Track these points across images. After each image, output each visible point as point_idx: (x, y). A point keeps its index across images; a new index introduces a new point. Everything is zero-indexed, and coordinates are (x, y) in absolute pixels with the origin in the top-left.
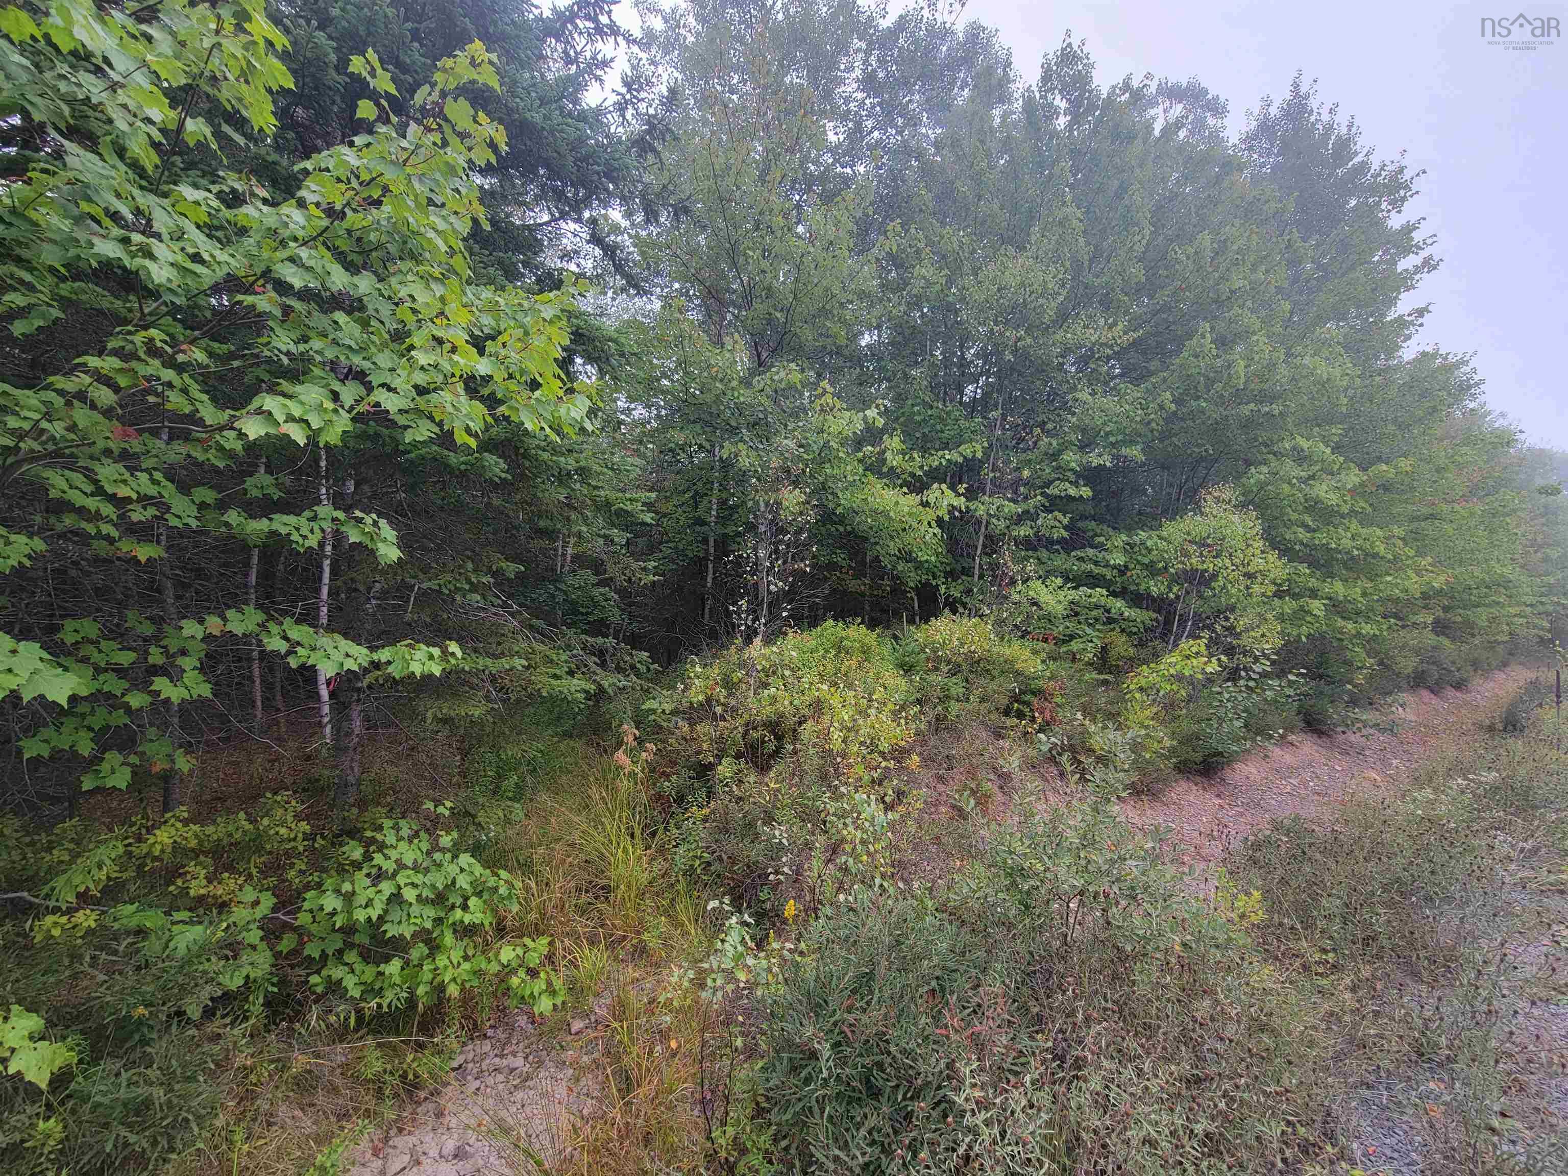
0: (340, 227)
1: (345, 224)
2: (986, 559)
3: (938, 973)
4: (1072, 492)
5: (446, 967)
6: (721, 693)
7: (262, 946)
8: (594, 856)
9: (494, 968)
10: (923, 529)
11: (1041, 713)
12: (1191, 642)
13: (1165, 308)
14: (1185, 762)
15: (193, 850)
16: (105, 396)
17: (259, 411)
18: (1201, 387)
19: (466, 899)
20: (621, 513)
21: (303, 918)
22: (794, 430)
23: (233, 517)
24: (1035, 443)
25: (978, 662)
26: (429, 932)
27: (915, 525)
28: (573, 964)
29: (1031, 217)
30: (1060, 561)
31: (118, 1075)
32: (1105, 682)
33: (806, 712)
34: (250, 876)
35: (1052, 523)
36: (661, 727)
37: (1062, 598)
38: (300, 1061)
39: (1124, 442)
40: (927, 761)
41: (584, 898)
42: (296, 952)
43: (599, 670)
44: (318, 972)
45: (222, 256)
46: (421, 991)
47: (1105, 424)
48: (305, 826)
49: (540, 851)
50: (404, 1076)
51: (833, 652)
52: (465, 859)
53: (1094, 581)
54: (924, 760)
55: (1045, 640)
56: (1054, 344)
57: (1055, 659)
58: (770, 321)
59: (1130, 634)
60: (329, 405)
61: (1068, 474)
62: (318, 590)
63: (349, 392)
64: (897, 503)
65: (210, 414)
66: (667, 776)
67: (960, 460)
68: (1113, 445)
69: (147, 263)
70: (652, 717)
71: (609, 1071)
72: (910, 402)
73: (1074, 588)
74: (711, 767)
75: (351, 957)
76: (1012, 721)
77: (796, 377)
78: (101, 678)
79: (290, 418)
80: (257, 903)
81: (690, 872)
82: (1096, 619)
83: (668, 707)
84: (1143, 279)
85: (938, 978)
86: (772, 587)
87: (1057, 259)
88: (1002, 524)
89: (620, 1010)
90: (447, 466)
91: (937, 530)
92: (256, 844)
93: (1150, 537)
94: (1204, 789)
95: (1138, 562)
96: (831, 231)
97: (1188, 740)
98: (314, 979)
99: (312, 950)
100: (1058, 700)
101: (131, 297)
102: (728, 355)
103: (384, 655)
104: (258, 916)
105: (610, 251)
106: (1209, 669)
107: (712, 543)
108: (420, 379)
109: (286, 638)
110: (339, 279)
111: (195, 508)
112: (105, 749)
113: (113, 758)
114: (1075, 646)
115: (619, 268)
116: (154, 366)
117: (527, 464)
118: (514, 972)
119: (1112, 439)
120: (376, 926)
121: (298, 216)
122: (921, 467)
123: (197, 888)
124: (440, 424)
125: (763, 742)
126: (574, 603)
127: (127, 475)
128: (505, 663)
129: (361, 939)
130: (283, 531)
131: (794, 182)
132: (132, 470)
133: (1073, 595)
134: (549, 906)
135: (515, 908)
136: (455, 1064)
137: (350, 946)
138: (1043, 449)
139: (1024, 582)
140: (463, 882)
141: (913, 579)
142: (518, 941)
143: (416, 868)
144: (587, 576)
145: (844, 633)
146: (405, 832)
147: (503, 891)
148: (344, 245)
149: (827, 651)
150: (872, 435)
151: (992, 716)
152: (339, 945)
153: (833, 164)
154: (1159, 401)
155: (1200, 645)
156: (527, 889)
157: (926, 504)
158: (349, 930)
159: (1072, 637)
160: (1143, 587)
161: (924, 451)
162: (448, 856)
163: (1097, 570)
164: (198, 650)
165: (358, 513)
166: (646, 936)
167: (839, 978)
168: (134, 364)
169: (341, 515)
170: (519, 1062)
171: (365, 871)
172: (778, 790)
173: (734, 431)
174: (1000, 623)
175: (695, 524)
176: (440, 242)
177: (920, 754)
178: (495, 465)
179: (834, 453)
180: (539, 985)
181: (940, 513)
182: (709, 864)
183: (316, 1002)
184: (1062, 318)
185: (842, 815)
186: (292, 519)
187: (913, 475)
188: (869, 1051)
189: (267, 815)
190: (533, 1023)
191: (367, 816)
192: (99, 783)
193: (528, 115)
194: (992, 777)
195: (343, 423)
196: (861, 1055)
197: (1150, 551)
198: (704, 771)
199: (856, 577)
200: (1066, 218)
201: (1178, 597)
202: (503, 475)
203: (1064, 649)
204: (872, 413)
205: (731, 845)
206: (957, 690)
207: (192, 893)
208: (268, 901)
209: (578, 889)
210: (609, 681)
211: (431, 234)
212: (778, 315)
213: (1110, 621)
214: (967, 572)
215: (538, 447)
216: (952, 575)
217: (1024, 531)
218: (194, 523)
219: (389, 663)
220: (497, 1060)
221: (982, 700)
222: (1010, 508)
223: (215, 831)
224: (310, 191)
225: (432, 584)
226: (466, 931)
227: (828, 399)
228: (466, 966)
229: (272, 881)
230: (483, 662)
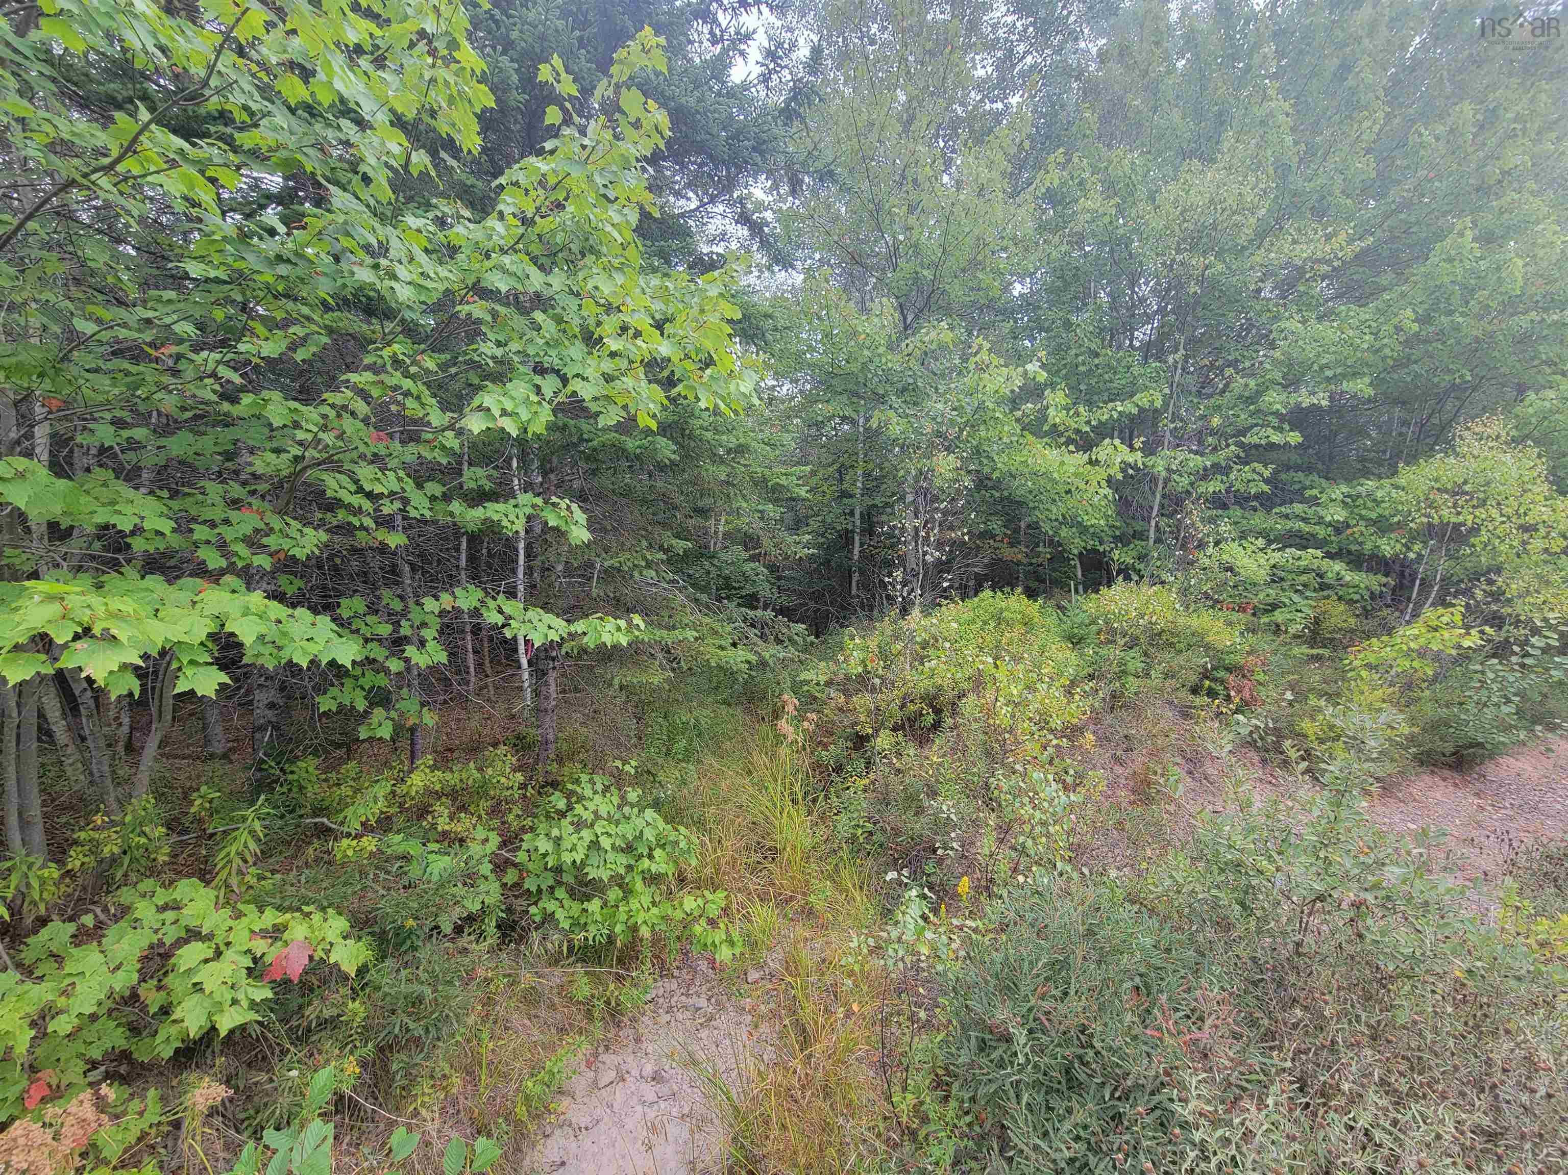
0: (533, 232)
1: (537, 230)
2: (1163, 521)
3: (1143, 970)
4: (1276, 438)
5: (638, 911)
6: (877, 666)
7: (492, 877)
8: (760, 819)
9: (679, 915)
10: (1092, 490)
11: (1239, 692)
12: (1441, 610)
13: (1407, 205)
14: (1428, 753)
15: (437, 793)
16: (361, 407)
17: (480, 408)
18: (1456, 301)
19: (651, 849)
20: (778, 488)
21: (521, 857)
22: (946, 392)
23: (456, 506)
24: (1227, 385)
25: (1160, 634)
26: (622, 878)
27: (1082, 486)
28: (747, 918)
29: (1221, 120)
30: (1258, 520)
31: (398, 970)
32: (1318, 658)
33: (965, 685)
34: (480, 817)
35: (1250, 476)
36: (815, 698)
37: (1262, 561)
38: (527, 979)
39: (1344, 376)
40: (1103, 740)
41: (755, 857)
42: (517, 885)
43: (760, 642)
44: (536, 903)
45: (443, 272)
46: (618, 929)
47: (1318, 355)
48: (519, 777)
49: (712, 810)
50: (608, 1003)
51: (993, 624)
52: (650, 814)
53: (1303, 541)
54: (1099, 739)
55: (1242, 609)
56: (1252, 268)
57: (1254, 632)
58: (917, 278)
59: (1351, 602)
60: (534, 398)
61: (1270, 418)
62: (514, 571)
63: (549, 384)
64: (1062, 463)
65: (437, 418)
66: (825, 747)
67: (1135, 411)
68: (1328, 380)
69: (393, 284)
70: (806, 688)
71: (787, 1022)
72: (1073, 352)
73: (1279, 550)
74: (867, 738)
75: (560, 893)
76: (1199, 701)
77: (948, 337)
78: (369, 646)
79: (504, 413)
80: (487, 840)
81: (853, 839)
82: (1305, 586)
83: (823, 679)
84: (1373, 175)
85: (1141, 975)
86: (928, 557)
87: (1257, 166)
88: (1185, 481)
89: (791, 965)
90: (624, 450)
91: (1108, 491)
92: (481, 791)
93: (1381, 487)
94: (1456, 785)
95: (1362, 517)
96: (985, 174)
97: (1435, 727)
98: (533, 910)
99: (530, 884)
100: (1261, 677)
101: (374, 321)
102: (876, 320)
103: (579, 626)
104: (488, 851)
105: (756, 228)
106: (1466, 643)
107: (857, 515)
108: (608, 366)
109: (500, 611)
110: (536, 280)
111: (427, 501)
112: (372, 705)
113: (379, 713)
114: (1279, 616)
115: (765, 244)
116: (396, 378)
117: (693, 444)
118: (696, 920)
119: (1329, 373)
120: (578, 867)
121: (499, 227)
122: (1088, 423)
123: (443, 824)
124: (625, 407)
125: (921, 715)
126: (727, 578)
127: (380, 474)
128: (678, 634)
129: (568, 878)
130: (496, 517)
131: (939, 127)
132: (383, 469)
133: (1276, 557)
134: (723, 861)
135: (694, 862)
136: (649, 997)
137: (559, 883)
138: (1237, 392)
139: (1217, 543)
140: (649, 835)
141: (1076, 545)
142: (698, 892)
143: (609, 819)
144: (738, 552)
145: (1004, 605)
146: (599, 787)
147: (682, 845)
148: (536, 249)
149: (985, 623)
150: (1033, 391)
151: (1179, 694)
152: (551, 882)
153: (982, 101)
154: (1395, 321)
155: (1456, 613)
156: (703, 844)
157: (1093, 463)
158: (558, 870)
159: (1274, 607)
160: (1368, 546)
161: (1090, 403)
162: (636, 810)
163: (1306, 528)
164: (435, 623)
165: (554, 499)
166: (812, 898)
167: (1031, 963)
168: (383, 377)
169: (539, 501)
170: (703, 1002)
171: (569, 819)
172: (940, 764)
173: (881, 399)
174: (1184, 592)
175: (841, 497)
176: (616, 234)
177: (1094, 733)
178: (666, 449)
179: (990, 414)
180: (719, 936)
181: (1111, 471)
182: (871, 833)
183: (536, 929)
184: (1261, 235)
185: (1017, 793)
186: (500, 507)
187: (1078, 431)
188: (1068, 1043)
189: (491, 765)
190: (713, 968)
191: (566, 770)
192: (371, 734)
193: (683, 101)
194: (1179, 760)
195: (546, 415)
196: (1059, 1045)
197: (1377, 503)
198: (860, 741)
199: (1011, 545)
200: (1271, 115)
201: (1420, 556)
202: (673, 457)
203: (1265, 619)
204: (1032, 367)
205: (892, 816)
206: (1135, 664)
207: (440, 829)
208: (495, 839)
209: (747, 848)
210: (770, 651)
211: (609, 228)
212: (925, 273)
213: (1323, 587)
214: (1140, 535)
215: (701, 428)
216: (1121, 540)
217: (1214, 486)
218: (428, 514)
219: (585, 634)
220: (683, 998)
221: (1166, 676)
222: (1196, 462)
223: (452, 778)
224: (508, 203)
225: (614, 562)
226: (653, 879)
227: (984, 356)
228: (655, 910)
229: (496, 823)
230: (660, 634)
